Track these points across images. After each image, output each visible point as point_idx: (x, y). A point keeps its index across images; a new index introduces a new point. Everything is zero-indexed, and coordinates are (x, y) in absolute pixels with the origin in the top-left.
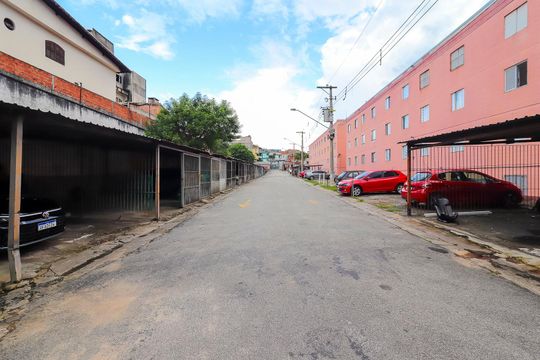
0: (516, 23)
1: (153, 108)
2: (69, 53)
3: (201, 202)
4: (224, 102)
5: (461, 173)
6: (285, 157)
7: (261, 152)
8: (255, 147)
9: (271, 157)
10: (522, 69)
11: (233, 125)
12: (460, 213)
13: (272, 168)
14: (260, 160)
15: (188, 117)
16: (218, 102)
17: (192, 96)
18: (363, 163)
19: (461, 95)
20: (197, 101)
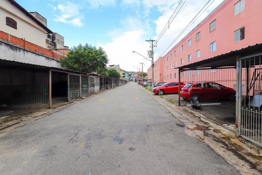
0: (240, 8)
1: (65, 51)
2: (19, 24)
3: (81, 98)
4: (100, 48)
5: (208, 84)
6: (136, 75)
7: (124, 73)
8: (121, 70)
9: (129, 75)
10: (242, 31)
11: (105, 59)
12: (202, 104)
13: (129, 80)
14: (124, 77)
15: (81, 56)
16: (98, 48)
17: (83, 45)
18: (171, 78)
19: (215, 44)
20: (87, 48)
